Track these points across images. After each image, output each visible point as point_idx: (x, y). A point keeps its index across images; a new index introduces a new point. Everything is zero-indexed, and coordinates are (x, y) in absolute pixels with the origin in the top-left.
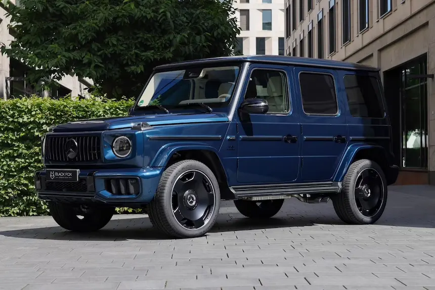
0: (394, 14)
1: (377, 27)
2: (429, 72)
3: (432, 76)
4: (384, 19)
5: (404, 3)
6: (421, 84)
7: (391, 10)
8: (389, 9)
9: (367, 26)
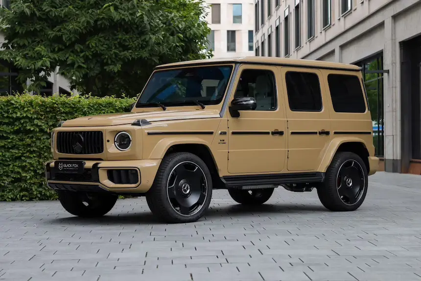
0: (354, 13)
1: (339, 25)
2: (385, 68)
3: (388, 72)
4: (345, 17)
5: (363, 3)
6: (379, 78)
7: (351, 9)
8: (349, 9)
9: (329, 23)
